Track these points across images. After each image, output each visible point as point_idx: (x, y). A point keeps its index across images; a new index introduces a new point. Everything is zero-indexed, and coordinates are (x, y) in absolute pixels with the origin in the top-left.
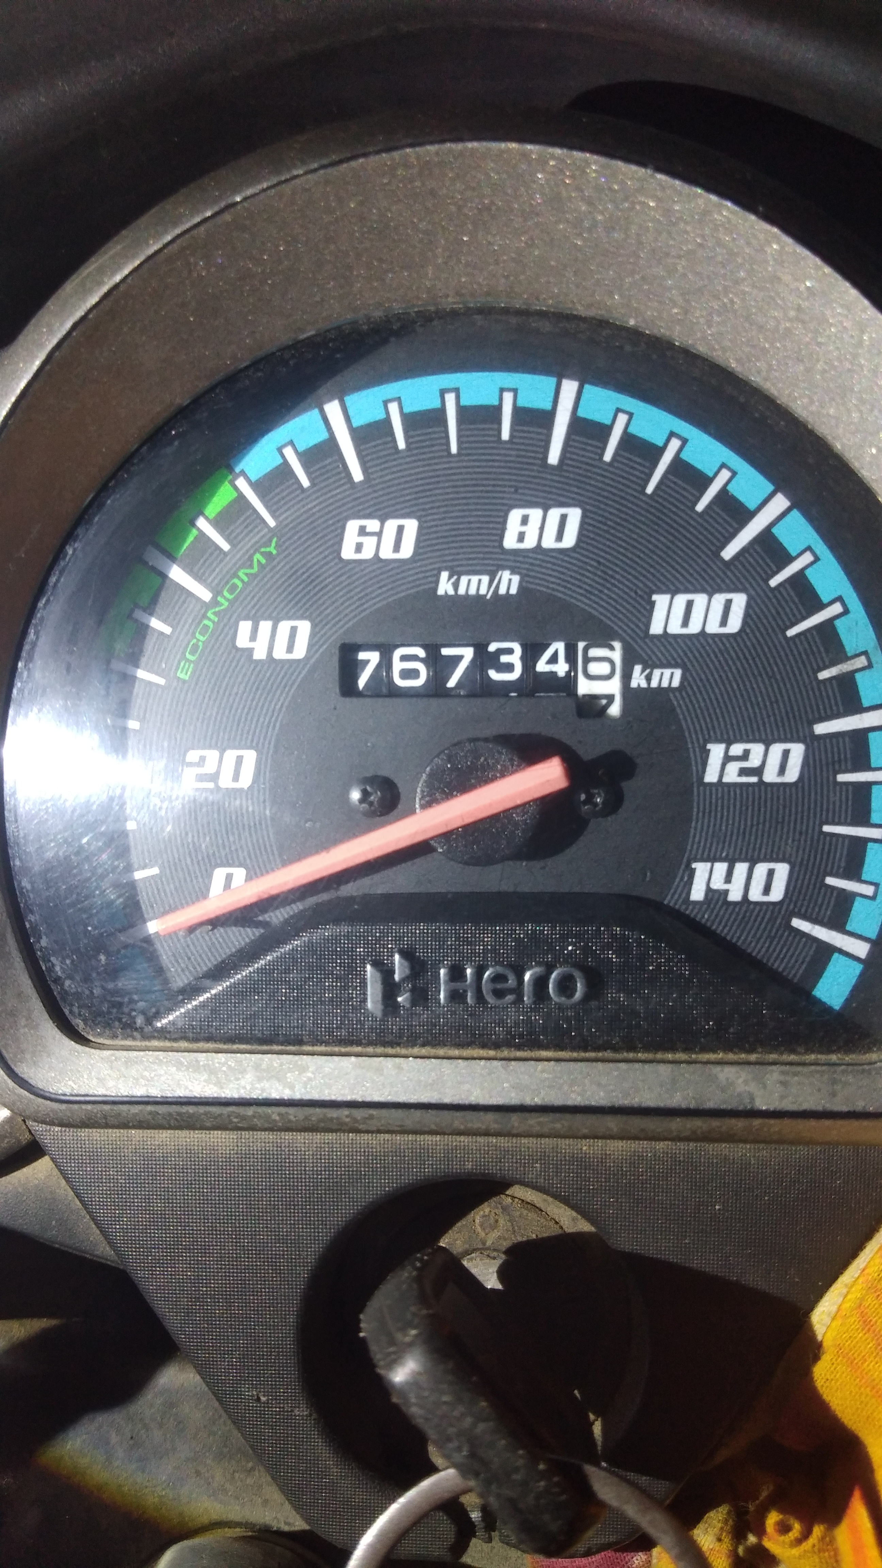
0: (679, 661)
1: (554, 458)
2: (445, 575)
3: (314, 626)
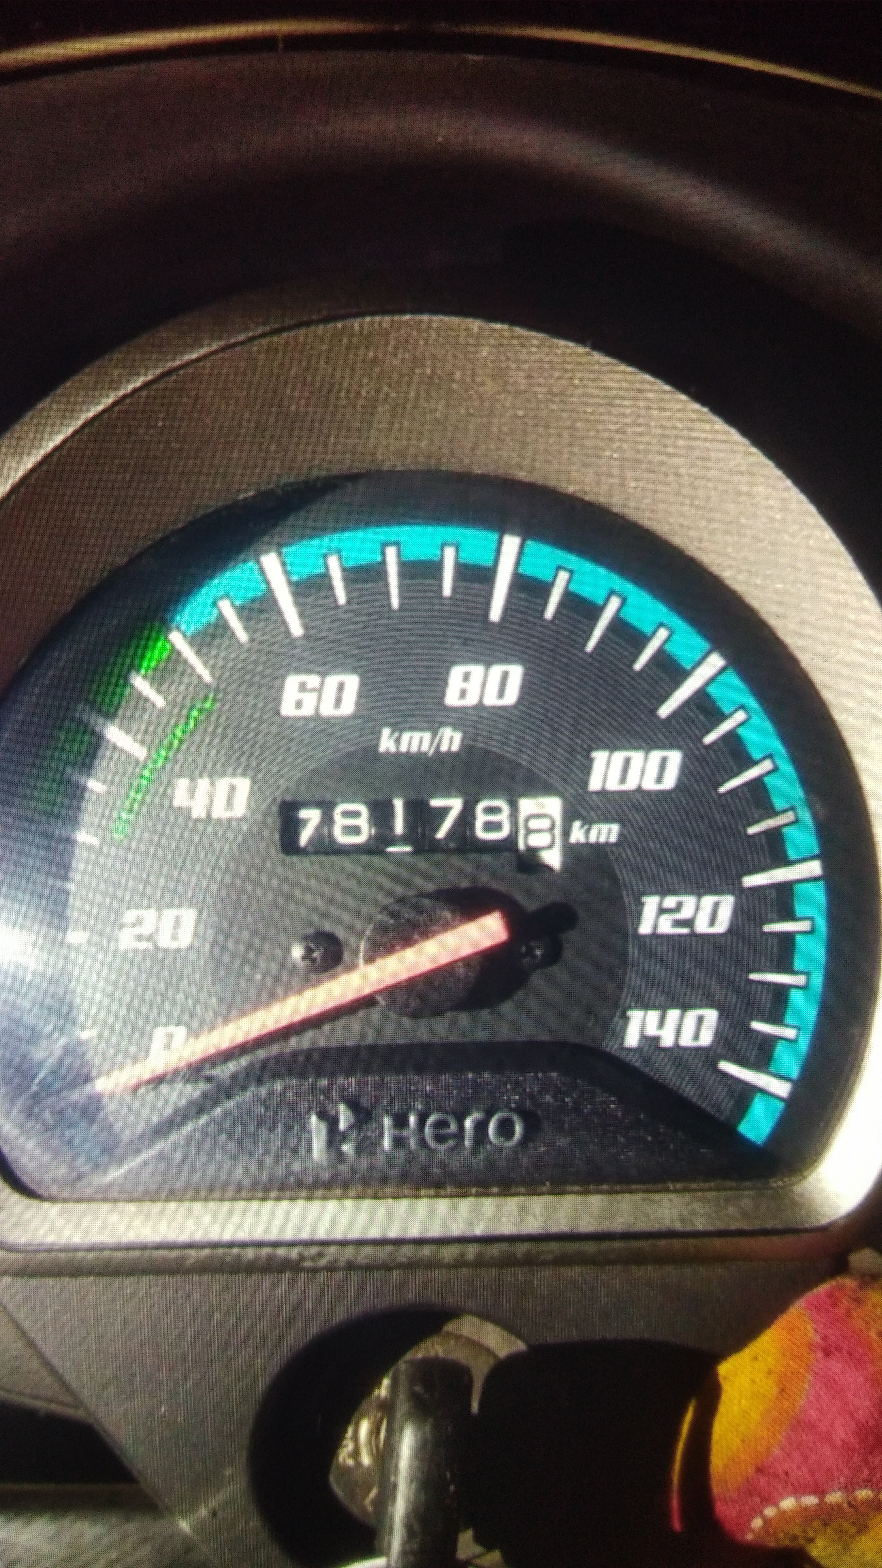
0: (616, 817)
1: (496, 613)
2: (386, 732)
3: (254, 783)
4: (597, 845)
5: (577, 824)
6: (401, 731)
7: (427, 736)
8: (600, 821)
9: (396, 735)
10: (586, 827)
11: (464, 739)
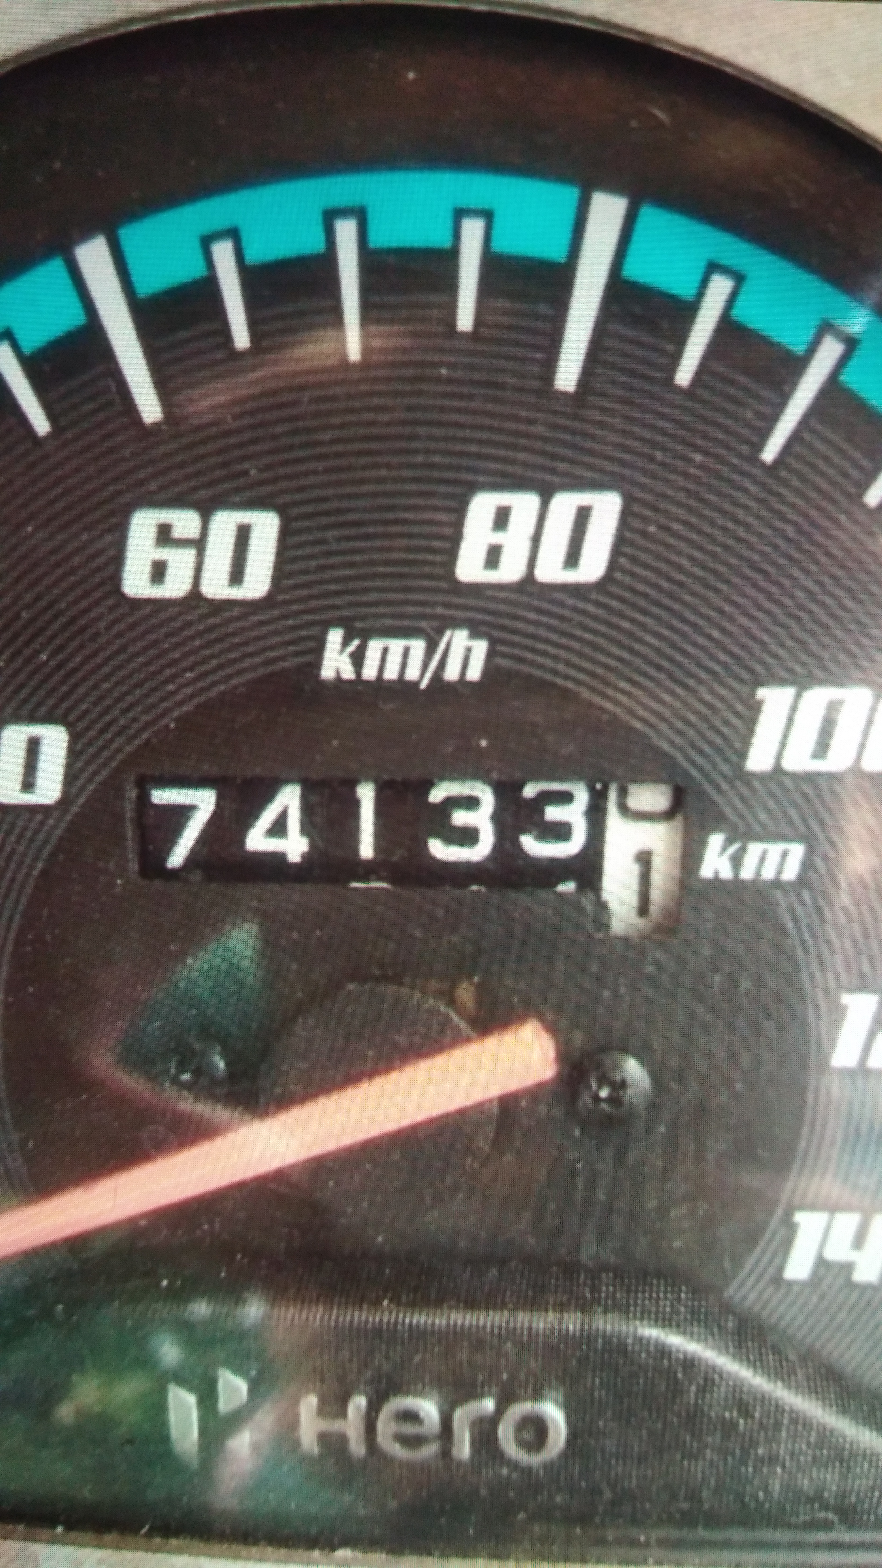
4: (756, 884)
5: (716, 840)
6: (366, 635)
7: (418, 646)
8: (765, 836)
9: (356, 643)
10: (736, 846)
11: (491, 655)
